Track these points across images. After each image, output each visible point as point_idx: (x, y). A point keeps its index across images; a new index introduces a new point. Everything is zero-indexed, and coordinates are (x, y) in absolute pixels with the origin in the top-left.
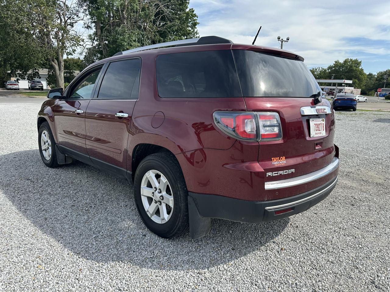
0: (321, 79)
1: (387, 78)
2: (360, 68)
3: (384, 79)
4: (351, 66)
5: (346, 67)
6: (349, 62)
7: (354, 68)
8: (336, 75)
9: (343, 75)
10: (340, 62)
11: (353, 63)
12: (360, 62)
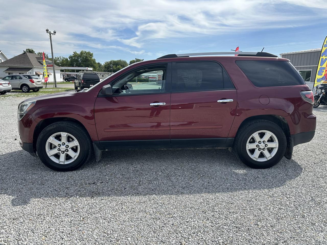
0: (64, 66)
1: (113, 67)
2: (93, 58)
3: (110, 67)
4: (86, 57)
5: (83, 57)
6: (84, 54)
7: (89, 58)
8: (77, 64)
9: (82, 63)
10: (77, 53)
11: (88, 54)
12: (92, 54)
